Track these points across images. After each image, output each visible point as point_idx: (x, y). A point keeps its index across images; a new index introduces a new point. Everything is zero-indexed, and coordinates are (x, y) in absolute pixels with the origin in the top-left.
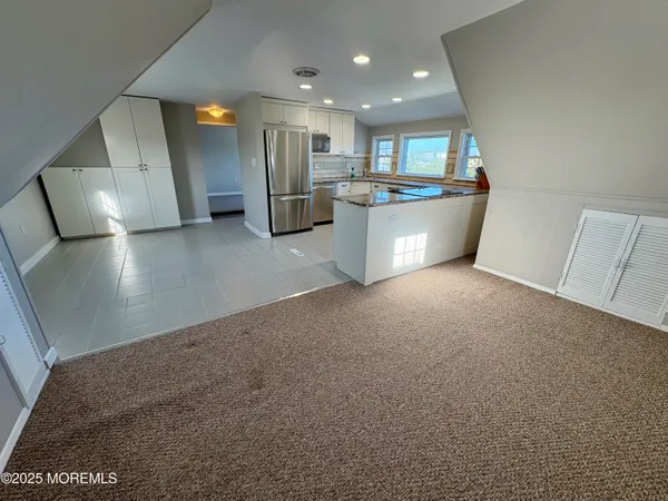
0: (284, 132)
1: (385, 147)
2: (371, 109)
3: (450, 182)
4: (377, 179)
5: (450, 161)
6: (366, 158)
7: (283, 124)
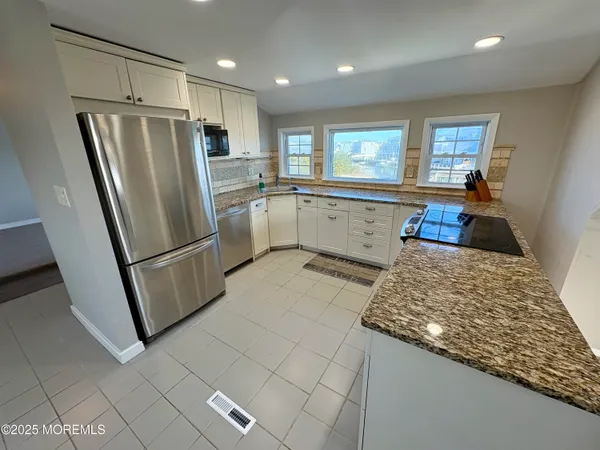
0: (137, 120)
1: (298, 144)
2: (292, 87)
3: (413, 189)
4: (294, 186)
5: (410, 162)
6: (271, 158)
7: (132, 101)
